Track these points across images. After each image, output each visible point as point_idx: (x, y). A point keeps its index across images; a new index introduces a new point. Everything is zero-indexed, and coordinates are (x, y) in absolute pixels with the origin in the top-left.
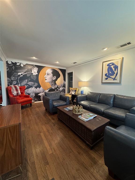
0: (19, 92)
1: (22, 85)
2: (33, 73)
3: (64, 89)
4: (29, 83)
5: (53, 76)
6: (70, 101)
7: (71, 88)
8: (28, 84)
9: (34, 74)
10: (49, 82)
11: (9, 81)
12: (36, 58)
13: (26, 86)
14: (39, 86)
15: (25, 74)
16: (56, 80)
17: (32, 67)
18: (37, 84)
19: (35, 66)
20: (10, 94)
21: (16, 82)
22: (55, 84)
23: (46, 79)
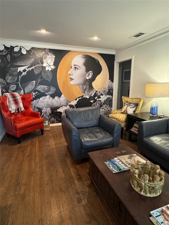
0: (21, 105)
1: (26, 92)
2: (45, 67)
3: (110, 98)
4: (39, 87)
5: (87, 71)
6: (122, 129)
7: (125, 99)
8: (37, 89)
9: (47, 69)
10: (78, 85)
11: (4, 84)
12: (47, 32)
13: (34, 94)
14: (58, 94)
15: (30, 69)
16: (93, 79)
17: (43, 53)
18: (55, 89)
19: (49, 52)
20: (3, 110)
21: (15, 86)
22: (91, 87)
23: (72, 79)
